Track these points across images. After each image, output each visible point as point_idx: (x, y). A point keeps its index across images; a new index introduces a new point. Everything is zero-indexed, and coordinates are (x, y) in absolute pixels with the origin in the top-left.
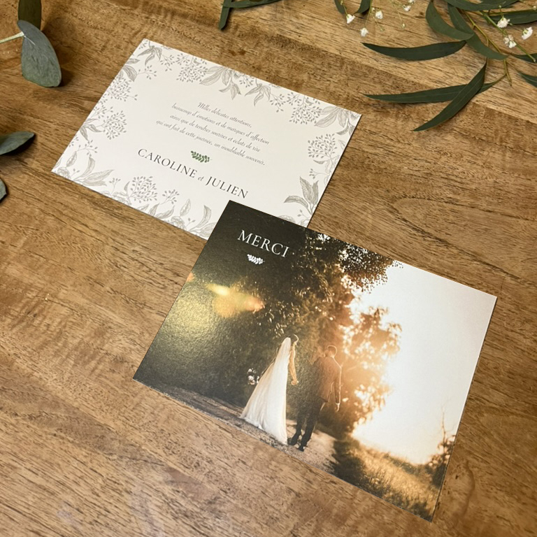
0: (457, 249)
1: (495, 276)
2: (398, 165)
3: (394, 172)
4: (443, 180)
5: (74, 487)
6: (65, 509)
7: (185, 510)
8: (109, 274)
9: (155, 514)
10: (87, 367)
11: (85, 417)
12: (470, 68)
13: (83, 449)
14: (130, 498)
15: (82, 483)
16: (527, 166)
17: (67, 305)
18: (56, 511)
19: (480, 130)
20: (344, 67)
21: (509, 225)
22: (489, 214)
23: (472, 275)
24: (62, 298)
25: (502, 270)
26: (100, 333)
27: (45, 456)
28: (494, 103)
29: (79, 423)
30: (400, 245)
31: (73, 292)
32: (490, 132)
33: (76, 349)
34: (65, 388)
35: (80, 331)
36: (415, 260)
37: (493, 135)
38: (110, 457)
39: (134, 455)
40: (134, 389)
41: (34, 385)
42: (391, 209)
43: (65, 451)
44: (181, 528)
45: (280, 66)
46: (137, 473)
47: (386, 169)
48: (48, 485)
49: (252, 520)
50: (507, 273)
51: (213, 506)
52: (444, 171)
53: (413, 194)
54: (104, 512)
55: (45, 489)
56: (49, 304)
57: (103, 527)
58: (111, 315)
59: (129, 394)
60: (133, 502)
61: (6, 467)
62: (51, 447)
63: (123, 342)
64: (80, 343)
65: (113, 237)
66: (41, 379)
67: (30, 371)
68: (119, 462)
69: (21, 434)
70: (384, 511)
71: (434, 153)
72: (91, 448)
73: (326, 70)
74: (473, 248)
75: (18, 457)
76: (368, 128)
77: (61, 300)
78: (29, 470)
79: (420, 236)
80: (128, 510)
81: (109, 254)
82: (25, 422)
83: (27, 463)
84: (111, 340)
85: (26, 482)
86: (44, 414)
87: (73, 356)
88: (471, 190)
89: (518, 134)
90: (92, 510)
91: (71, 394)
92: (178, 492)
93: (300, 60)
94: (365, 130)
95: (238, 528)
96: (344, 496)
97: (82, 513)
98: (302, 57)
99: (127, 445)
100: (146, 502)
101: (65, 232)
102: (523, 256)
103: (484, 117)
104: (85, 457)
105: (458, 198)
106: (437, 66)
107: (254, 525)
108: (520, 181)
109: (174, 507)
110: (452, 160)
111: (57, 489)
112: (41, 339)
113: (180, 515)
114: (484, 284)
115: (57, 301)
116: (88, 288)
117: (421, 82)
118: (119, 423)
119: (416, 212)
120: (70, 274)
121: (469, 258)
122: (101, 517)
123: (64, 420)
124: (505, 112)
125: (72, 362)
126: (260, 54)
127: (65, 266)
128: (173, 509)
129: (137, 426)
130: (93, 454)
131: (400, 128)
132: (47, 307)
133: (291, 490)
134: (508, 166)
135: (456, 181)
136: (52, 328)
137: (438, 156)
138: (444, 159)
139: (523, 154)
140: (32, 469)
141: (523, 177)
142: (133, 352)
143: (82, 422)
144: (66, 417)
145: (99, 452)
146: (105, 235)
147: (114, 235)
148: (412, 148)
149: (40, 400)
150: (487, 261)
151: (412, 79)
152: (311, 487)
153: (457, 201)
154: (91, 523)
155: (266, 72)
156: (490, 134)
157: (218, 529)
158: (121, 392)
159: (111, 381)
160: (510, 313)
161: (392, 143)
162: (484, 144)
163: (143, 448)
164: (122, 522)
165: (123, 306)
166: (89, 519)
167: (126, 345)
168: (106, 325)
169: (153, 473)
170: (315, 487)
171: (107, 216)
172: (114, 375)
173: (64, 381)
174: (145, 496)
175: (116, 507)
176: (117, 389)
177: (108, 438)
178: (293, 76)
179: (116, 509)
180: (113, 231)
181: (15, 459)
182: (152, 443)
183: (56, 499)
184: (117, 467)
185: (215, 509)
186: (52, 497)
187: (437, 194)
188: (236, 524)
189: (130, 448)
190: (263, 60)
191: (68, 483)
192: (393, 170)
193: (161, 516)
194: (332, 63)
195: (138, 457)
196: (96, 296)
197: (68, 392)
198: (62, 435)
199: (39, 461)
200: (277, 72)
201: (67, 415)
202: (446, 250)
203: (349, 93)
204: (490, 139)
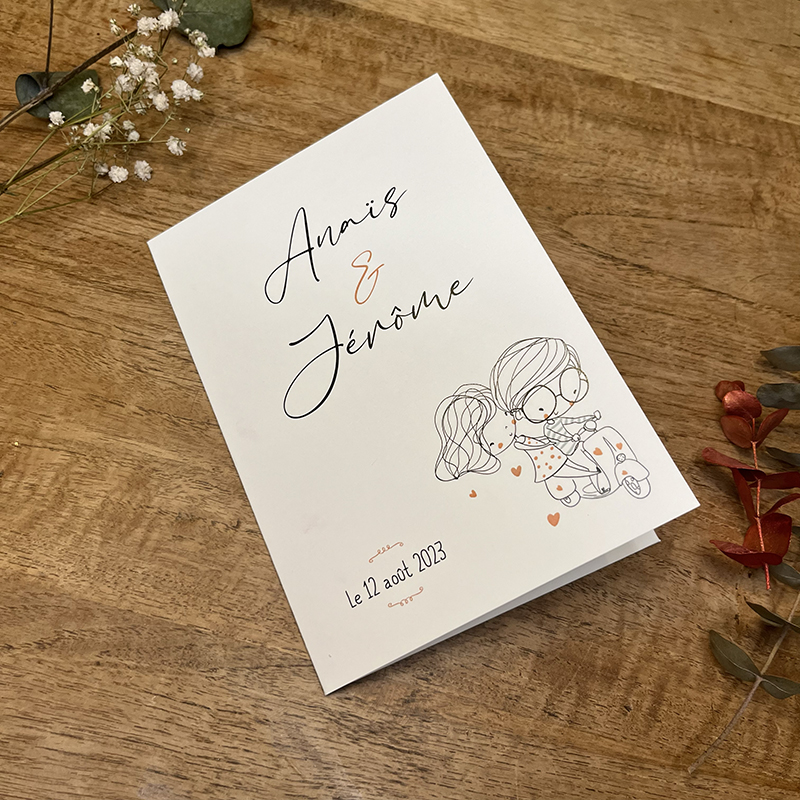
0: (665, 275)
1: (723, 304)
2: (555, 172)
3: (551, 182)
4: (621, 187)
5: (159, 739)
6: (152, 781)
7: (367, 723)
8: (129, 384)
9: (320, 745)
10: (129, 540)
11: (148, 622)
12: (616, 36)
13: (159, 674)
14: (268, 731)
15: (172, 729)
16: (723, 159)
17: (61, 447)
18: (134, 790)
19: (649, 116)
20: (438, 42)
21: (722, 236)
22: (692, 225)
23: (694, 306)
24: (46, 437)
25: (730, 296)
26: (137, 483)
27: (89, 702)
28: (660, 81)
29: (139, 634)
30: (588, 280)
31: (67, 425)
32: (665, 119)
33: (99, 515)
34: (97, 583)
35: (100, 484)
36: (613, 297)
37: (670, 123)
38: (214, 675)
39: (256, 662)
40: (226, 559)
41: (34, 590)
42: (561, 233)
43: (126, 685)
44: (370, 753)
45: (339, 44)
46: (269, 688)
47: (538, 178)
48: (107, 750)
49: (480, 709)
50: (738, 299)
51: (413, 705)
52: (618, 173)
53: (585, 208)
54: (227, 766)
55: (103, 760)
56: (25, 450)
57: (231, 791)
58: (151, 449)
59: (220, 568)
60: (275, 734)
61: (11, 742)
62: (97, 685)
63: (185, 488)
64: (103, 505)
65: (120, 326)
66: (43, 577)
67: (16, 568)
68: (231, 678)
69: (29, 678)
70: (667, 645)
71: (598, 152)
72: (174, 669)
73: (411, 46)
74: (686, 271)
75: (33, 719)
76: (497, 124)
77: (48, 441)
78: (63, 735)
79: (611, 265)
80: (270, 750)
81: (120, 353)
82: (31, 656)
83: (56, 724)
84: (162, 490)
85: (59, 757)
86: (66, 634)
87: (97, 529)
88: (661, 196)
89: (702, 119)
90: (203, 769)
91: (110, 591)
92: (349, 699)
93: (368, 34)
94: (493, 127)
95: (463, 728)
96: (607, 638)
97: (186, 778)
98: (370, 29)
99: (238, 649)
100: (298, 729)
101: (23, 328)
102: (749, 275)
103: (652, 100)
104: (167, 685)
105: (648, 208)
106: (569, 35)
107: (485, 716)
108: (720, 179)
109: (348, 724)
110: (624, 159)
111: (125, 753)
112: (26, 512)
113: (362, 733)
114: (712, 316)
115: (39, 444)
116: (94, 413)
117: (555, 57)
118: (214, 617)
119: (597, 233)
120: (53, 396)
121: (684, 285)
122: (223, 775)
123: (108, 635)
124: (676, 92)
125: (99, 539)
126: (301, 26)
127: (41, 384)
128: (348, 728)
129: (248, 615)
130: (180, 677)
131: (542, 121)
132: (23, 456)
133: (528, 650)
134: (699, 160)
135: (638, 187)
136: (43, 490)
137: (605, 155)
138: (614, 159)
139: (715, 144)
140: (66, 731)
141: (722, 173)
142: (208, 501)
143: (146, 631)
144: (112, 630)
145: (190, 671)
146: (103, 324)
147: (120, 322)
148: (566, 148)
149: (51, 613)
150: (707, 286)
151: (540, 54)
152: (556, 639)
153: (648, 212)
154: (206, 791)
155: (319, 52)
156: (664, 121)
157: (431, 737)
158: (203, 568)
159: (180, 555)
160: (754, 348)
161: (537, 143)
162: (661, 135)
163: (269, 647)
164: (265, 772)
165: (168, 432)
166: (202, 785)
167: (192, 492)
168: (146, 467)
169: (298, 681)
170: (561, 636)
171: (99, 293)
172: (184, 543)
173: (91, 571)
174: (294, 720)
175: (248, 751)
176: (196, 565)
177: (200, 645)
178: (363, 57)
179: (248, 755)
180: (117, 316)
181: (27, 723)
182: (282, 636)
183: (129, 770)
184: (231, 688)
185: (417, 708)
186: (120, 769)
187: (618, 207)
188: (457, 723)
189: (247, 652)
190: (309, 35)
191: (146, 736)
192: (549, 179)
193: (331, 744)
194: (419, 36)
195: (265, 662)
196: (115, 423)
197: (104, 588)
198: (113, 659)
199: (78, 714)
200: (337, 52)
201: (112, 626)
202: (651, 278)
203: (455, 78)
204: (667, 128)
